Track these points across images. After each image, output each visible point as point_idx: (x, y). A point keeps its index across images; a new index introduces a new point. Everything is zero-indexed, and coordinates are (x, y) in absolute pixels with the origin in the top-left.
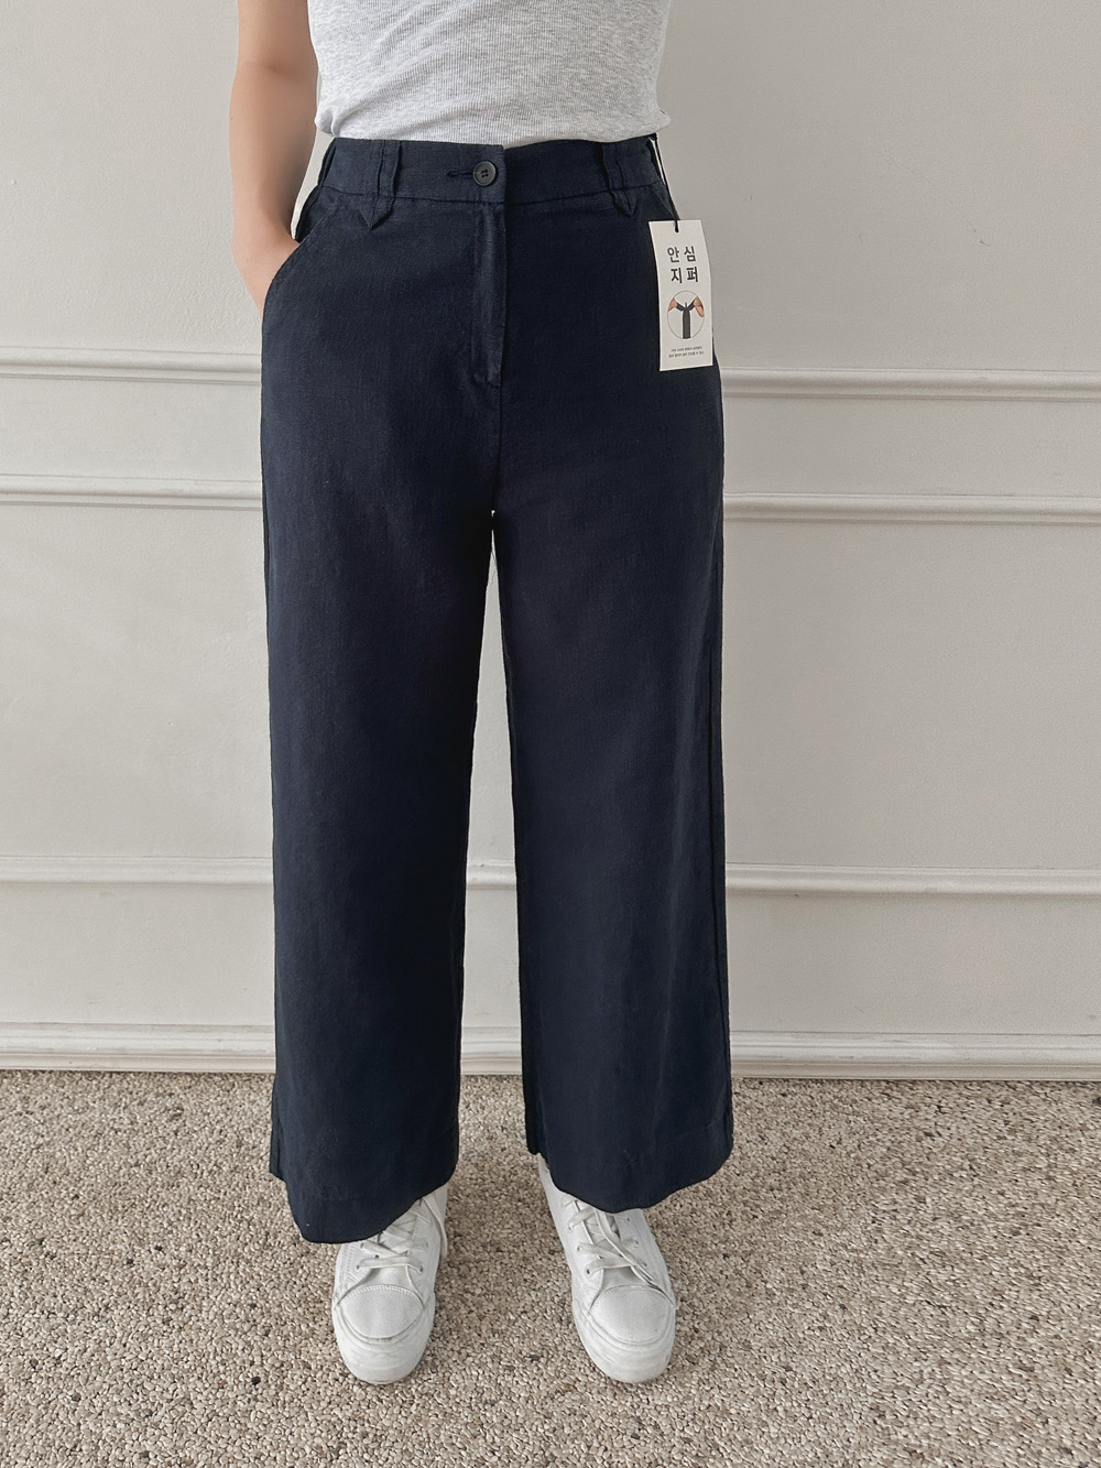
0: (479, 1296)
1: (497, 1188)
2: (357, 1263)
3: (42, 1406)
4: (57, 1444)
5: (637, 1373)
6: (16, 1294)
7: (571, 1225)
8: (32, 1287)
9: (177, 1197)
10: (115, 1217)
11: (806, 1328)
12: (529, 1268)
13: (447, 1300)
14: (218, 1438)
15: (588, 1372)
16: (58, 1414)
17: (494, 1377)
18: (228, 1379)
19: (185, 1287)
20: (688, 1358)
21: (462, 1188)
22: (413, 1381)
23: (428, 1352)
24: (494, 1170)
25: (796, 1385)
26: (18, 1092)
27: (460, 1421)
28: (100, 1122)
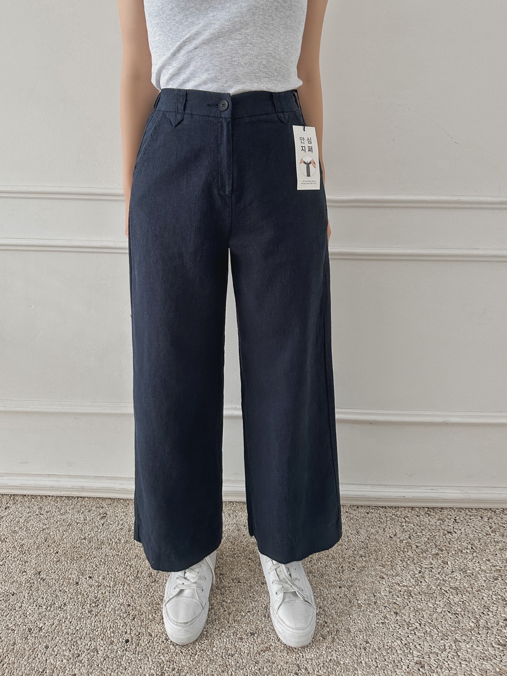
0: (229, 603)
1: (240, 553)
2: (175, 586)
3: (31, 650)
4: (36, 669)
5: (298, 643)
6: (26, 597)
7: (270, 571)
8: (34, 594)
9: (100, 554)
10: (73, 562)
11: (376, 623)
12: (252, 591)
13: (215, 605)
14: (108, 668)
15: (276, 642)
16: (38, 655)
17: (234, 643)
18: (115, 640)
19: (100, 596)
20: (322, 636)
21: (224, 553)
22: (197, 644)
23: (205, 630)
24: (239, 544)
25: (371, 651)
26: (38, 505)
27: (217, 664)
28: (71, 519)
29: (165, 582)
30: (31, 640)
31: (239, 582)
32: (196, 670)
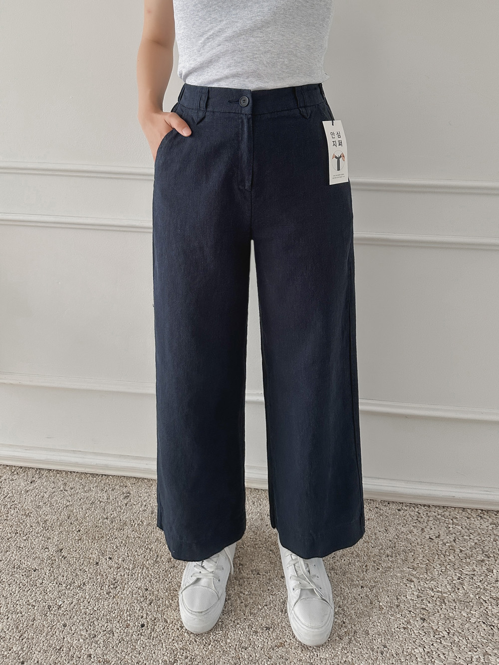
0: (247, 595)
1: (262, 544)
2: (192, 574)
3: (50, 627)
4: (53, 645)
6: (47, 574)
7: (288, 566)
8: (54, 571)
9: (122, 535)
10: (94, 542)
11: (396, 627)
12: (271, 584)
13: (232, 595)
14: (122, 651)
15: (292, 638)
16: (56, 632)
17: (248, 636)
18: (131, 623)
19: (118, 578)
20: (339, 636)
21: (246, 542)
22: (212, 634)
24: (262, 535)
25: (388, 655)
26: (62, 481)
27: (230, 656)
28: (94, 497)
29: (183, 568)
30: (50, 617)
31: (258, 574)
32: (208, 661)
